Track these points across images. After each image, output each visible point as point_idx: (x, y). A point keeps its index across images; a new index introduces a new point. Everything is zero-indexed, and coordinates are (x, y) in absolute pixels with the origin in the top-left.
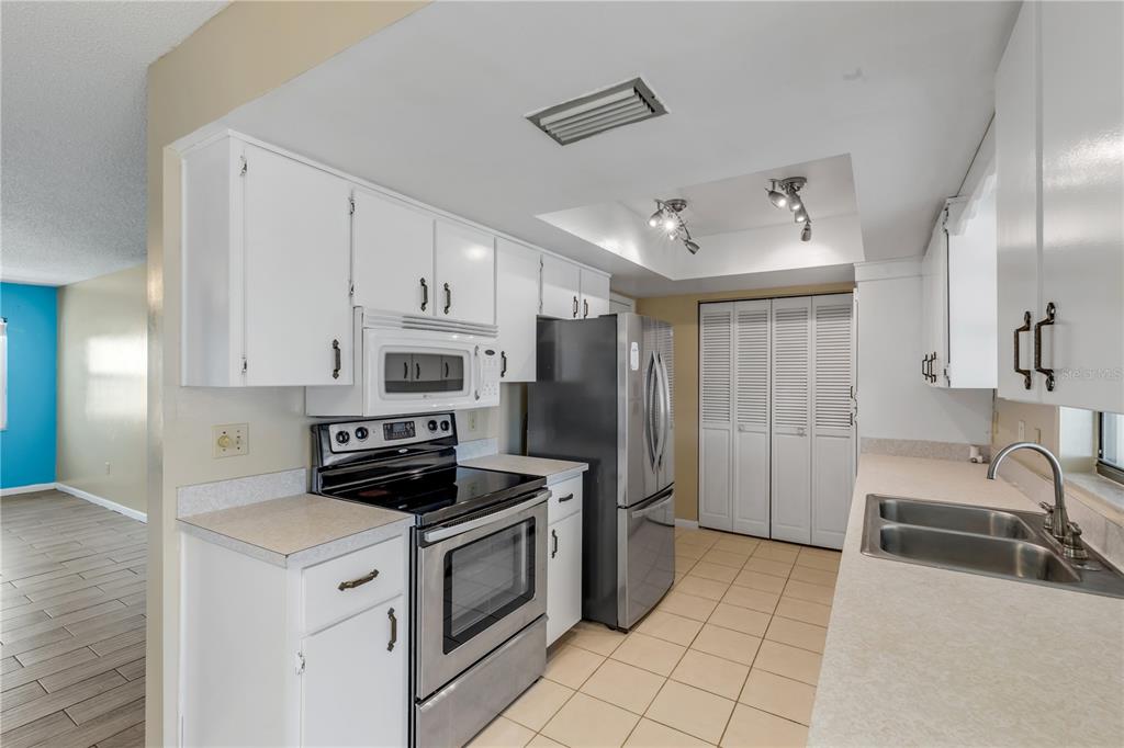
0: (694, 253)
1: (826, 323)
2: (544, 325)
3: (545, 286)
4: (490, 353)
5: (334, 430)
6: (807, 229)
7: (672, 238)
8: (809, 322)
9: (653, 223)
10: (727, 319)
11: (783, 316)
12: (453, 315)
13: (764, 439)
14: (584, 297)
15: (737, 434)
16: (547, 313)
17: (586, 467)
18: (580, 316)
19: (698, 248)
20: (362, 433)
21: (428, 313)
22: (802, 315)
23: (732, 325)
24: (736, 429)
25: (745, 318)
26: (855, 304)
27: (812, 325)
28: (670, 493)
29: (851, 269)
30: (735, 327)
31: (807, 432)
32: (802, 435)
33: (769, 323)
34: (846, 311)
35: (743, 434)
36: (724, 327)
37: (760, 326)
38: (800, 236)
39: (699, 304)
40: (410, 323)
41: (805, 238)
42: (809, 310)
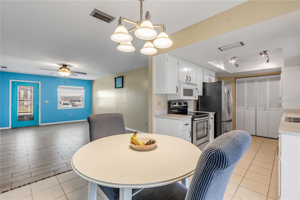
0: (237, 67)
1: (272, 82)
2: (204, 84)
3: (204, 76)
4: (197, 89)
5: (172, 103)
6: (268, 60)
7: (233, 64)
8: (267, 82)
9: (230, 61)
10: (243, 82)
11: (259, 81)
12: (191, 82)
13: (254, 111)
14: (210, 78)
15: (246, 110)
16: (204, 81)
17: (215, 113)
18: (210, 82)
19: (238, 66)
20: (175, 104)
21: (187, 82)
22: (266, 80)
23: (245, 83)
24: (246, 109)
25: (248, 82)
26: (281, 77)
27: (268, 83)
28: (232, 121)
29: (280, 68)
30: (246, 84)
31: (267, 109)
32: (265, 110)
33: (255, 83)
34: (279, 79)
35: (248, 110)
36: (243, 84)
37: (253, 83)
38: (266, 62)
39: (235, 78)
40: (186, 83)
41: (267, 62)
42: (267, 79)
